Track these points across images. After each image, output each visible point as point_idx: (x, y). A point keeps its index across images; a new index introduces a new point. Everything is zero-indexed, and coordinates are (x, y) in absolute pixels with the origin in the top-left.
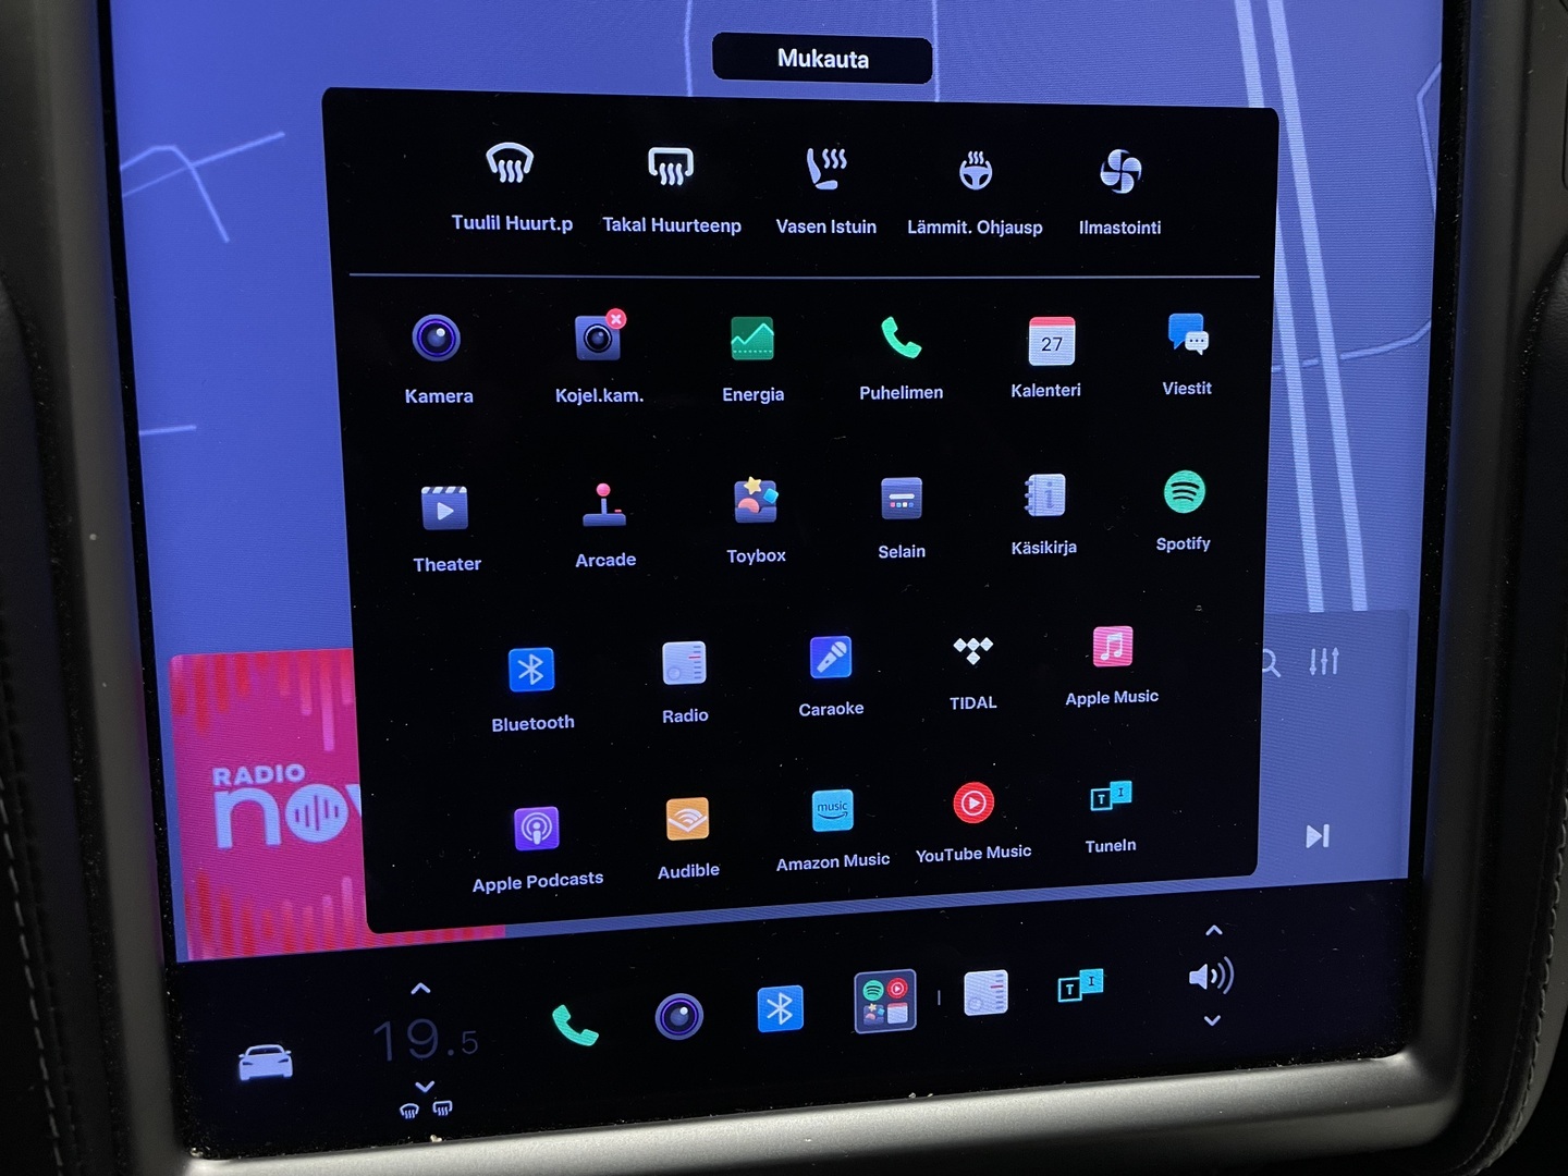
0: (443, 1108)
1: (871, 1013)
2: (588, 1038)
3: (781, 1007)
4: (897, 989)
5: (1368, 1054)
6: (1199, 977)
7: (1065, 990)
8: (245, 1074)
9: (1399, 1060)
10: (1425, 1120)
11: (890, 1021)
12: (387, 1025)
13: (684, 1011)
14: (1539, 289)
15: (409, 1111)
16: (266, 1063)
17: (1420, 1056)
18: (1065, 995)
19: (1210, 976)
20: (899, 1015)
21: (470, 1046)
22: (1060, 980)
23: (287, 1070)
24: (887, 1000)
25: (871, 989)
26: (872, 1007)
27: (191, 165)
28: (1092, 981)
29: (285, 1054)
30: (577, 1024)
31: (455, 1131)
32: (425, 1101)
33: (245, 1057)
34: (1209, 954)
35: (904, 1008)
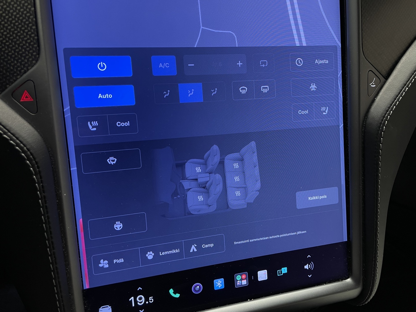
1: (239, 283)
2: (177, 296)
4: (244, 277)
5: (342, 280)
6: (306, 267)
7: (279, 273)
9: (349, 280)
11: (243, 284)
13: (198, 287)
14: (365, 117)
16: (105, 310)
18: (279, 274)
19: (309, 266)
20: (244, 282)
22: (278, 271)
23: (110, 311)
24: (242, 280)
25: (238, 277)
26: (239, 281)
28: (284, 270)
29: (110, 307)
33: (100, 309)
34: (308, 262)
35: (245, 281)
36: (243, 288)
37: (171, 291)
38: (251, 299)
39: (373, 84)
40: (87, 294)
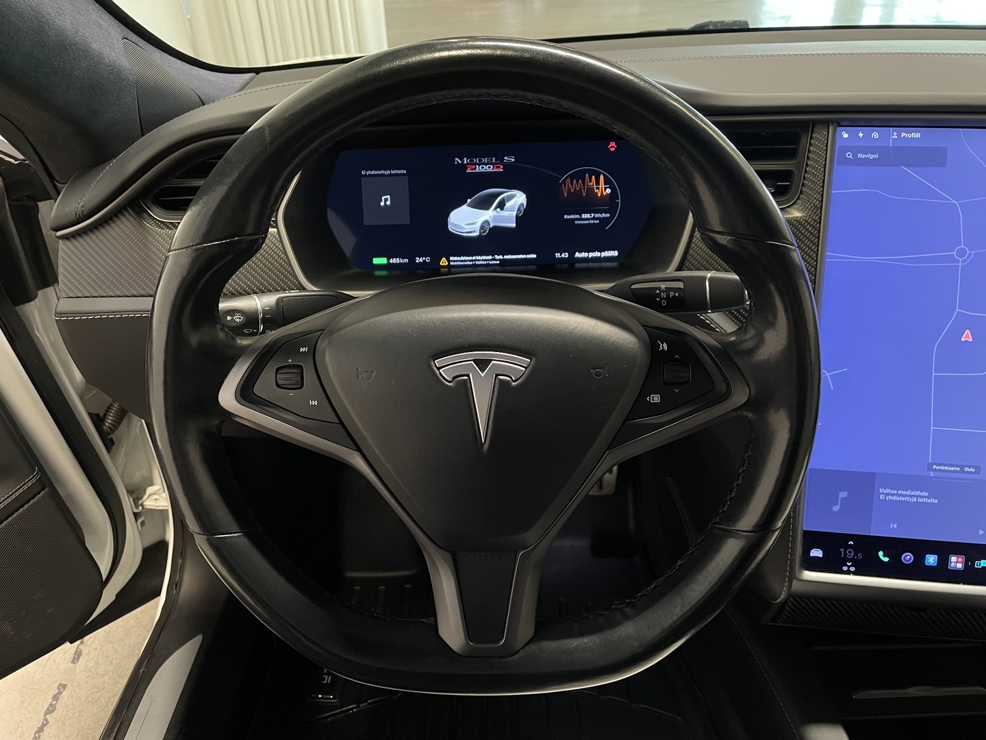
0: (853, 569)
1: (953, 565)
2: (886, 559)
3: (931, 560)
4: (960, 560)
8: (812, 555)
11: (957, 567)
12: (843, 549)
13: (909, 557)
15: (845, 568)
16: (816, 553)
20: (960, 566)
21: (860, 557)
23: (821, 556)
24: (957, 562)
25: (953, 559)
27: (828, 375)
29: (821, 552)
30: (884, 556)
31: (855, 573)
32: (849, 567)
33: (812, 551)
35: (961, 564)
36: (956, 571)
37: (881, 554)
38: (963, 584)
40: (807, 534)
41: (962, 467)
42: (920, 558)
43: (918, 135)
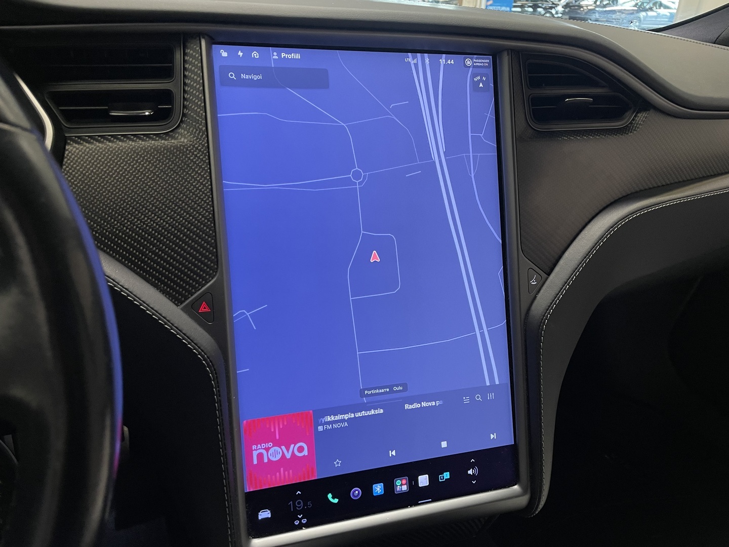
0: (304, 521)
1: (398, 488)
2: (336, 501)
3: (378, 489)
4: (404, 482)
5: (509, 487)
6: (470, 472)
7: (441, 478)
8: (260, 518)
9: (516, 487)
10: (524, 501)
11: (403, 490)
12: (291, 502)
13: (357, 492)
14: (526, 315)
15: (297, 523)
16: (265, 514)
17: (521, 486)
18: (441, 479)
19: (473, 471)
20: (405, 488)
21: (310, 505)
22: (440, 476)
23: (269, 516)
24: (402, 485)
25: (398, 482)
26: (399, 487)
27: (248, 314)
28: (447, 475)
29: (269, 512)
30: (333, 498)
31: (307, 526)
32: (300, 520)
33: (260, 513)
34: (472, 466)
35: (406, 486)
36: (403, 494)
37: (330, 496)
38: (411, 506)
39: (533, 282)
40: (249, 496)
41: (391, 387)
42: (367, 490)
43: (298, 56)
